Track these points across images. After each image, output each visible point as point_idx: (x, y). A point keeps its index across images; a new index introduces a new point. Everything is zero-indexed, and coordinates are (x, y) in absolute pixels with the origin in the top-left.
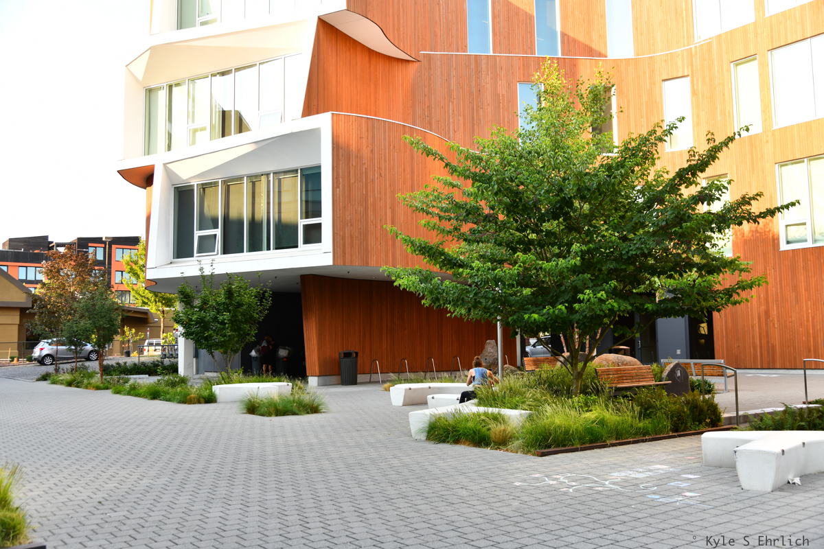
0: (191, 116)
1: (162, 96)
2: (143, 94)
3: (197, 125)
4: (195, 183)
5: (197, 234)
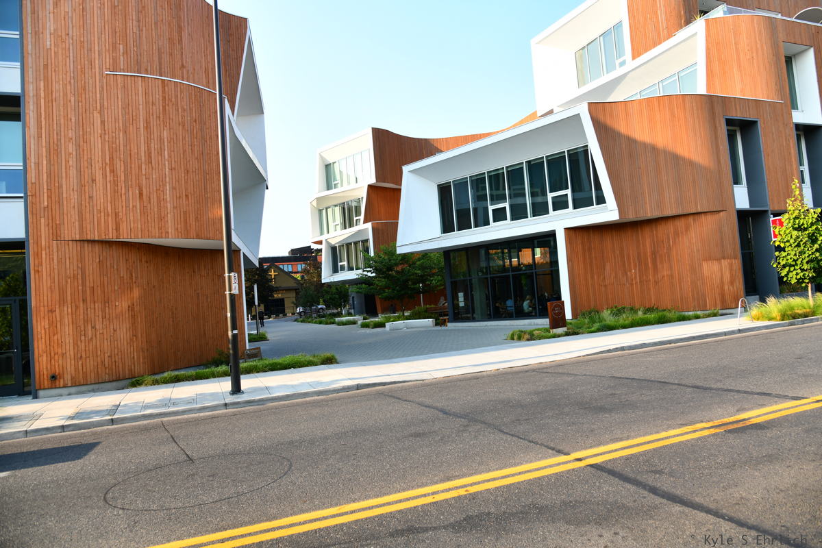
0: (334, 220)
1: (324, 212)
2: (317, 212)
3: (336, 223)
4: (337, 245)
5: (340, 264)
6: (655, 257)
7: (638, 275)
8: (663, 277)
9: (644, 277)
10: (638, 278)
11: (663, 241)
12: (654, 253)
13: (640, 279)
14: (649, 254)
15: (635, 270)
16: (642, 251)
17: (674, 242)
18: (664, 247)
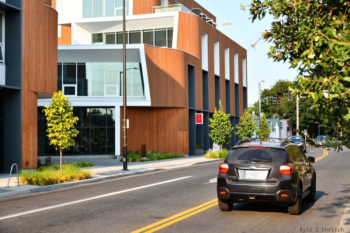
6: (158, 126)
7: (149, 135)
8: (161, 137)
9: (152, 136)
10: (149, 136)
11: (162, 119)
12: (158, 124)
13: (150, 137)
14: (155, 125)
15: (148, 132)
16: (152, 122)
17: (168, 120)
18: (163, 122)
